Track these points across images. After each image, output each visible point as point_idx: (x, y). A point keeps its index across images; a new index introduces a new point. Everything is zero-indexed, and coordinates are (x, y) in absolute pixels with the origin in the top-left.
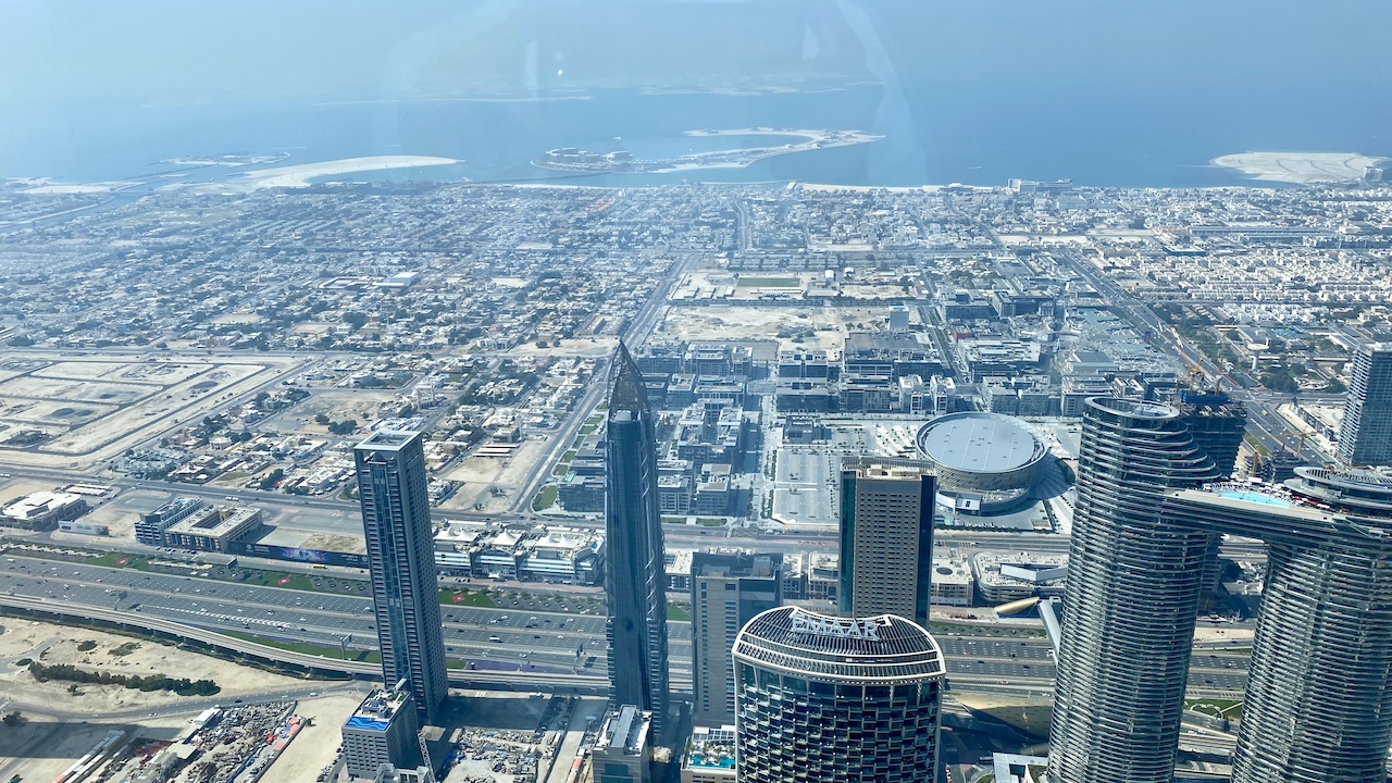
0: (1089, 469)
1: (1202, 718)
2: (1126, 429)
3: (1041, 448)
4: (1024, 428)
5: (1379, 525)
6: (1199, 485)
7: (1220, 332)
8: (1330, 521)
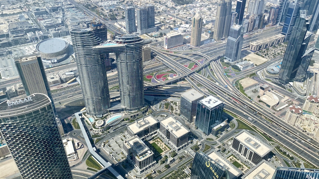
0: (75, 46)
1: (114, 91)
2: (80, 35)
3: (67, 44)
4: (62, 40)
5: (133, 44)
6: (99, 44)
7: (99, 9)
8: (124, 46)
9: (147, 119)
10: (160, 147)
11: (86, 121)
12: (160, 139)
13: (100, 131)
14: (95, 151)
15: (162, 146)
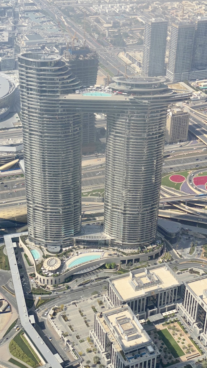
0: (25, 90)
1: (93, 199)
2: (38, 68)
3: (13, 86)
4: (3, 77)
5: (146, 99)
6: (74, 91)
7: (92, 19)
8: (128, 100)
9: (155, 273)
10: (179, 342)
11: (26, 256)
12: (181, 325)
13: (50, 281)
14: (33, 325)
15: (184, 342)
